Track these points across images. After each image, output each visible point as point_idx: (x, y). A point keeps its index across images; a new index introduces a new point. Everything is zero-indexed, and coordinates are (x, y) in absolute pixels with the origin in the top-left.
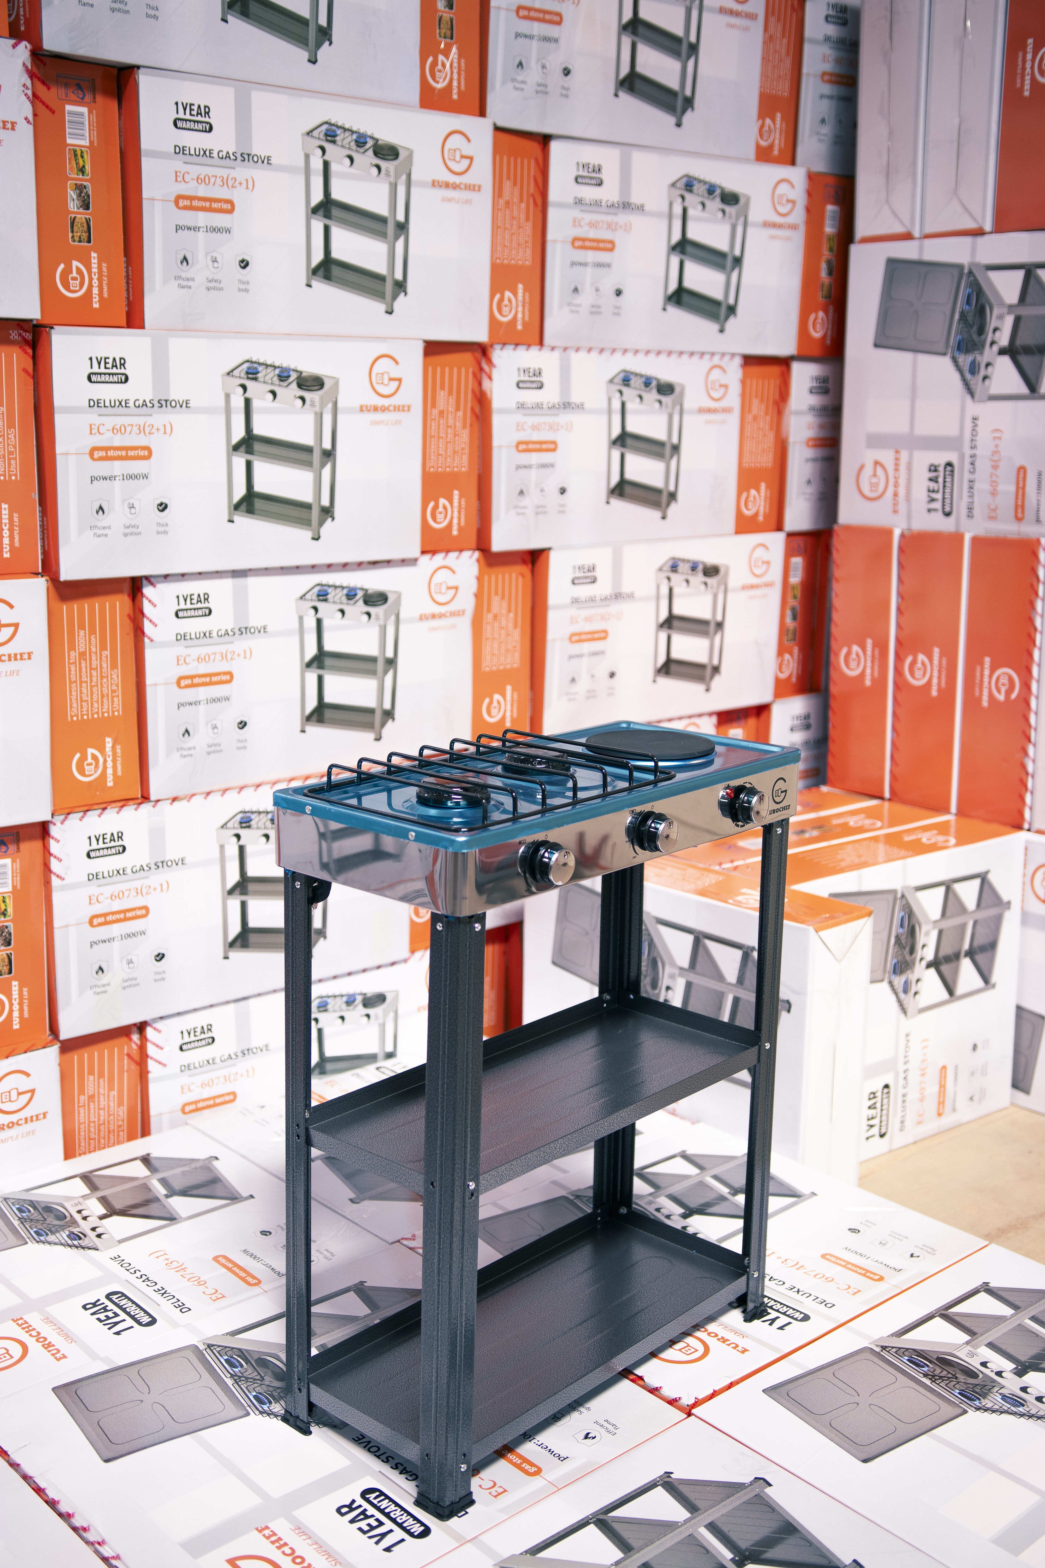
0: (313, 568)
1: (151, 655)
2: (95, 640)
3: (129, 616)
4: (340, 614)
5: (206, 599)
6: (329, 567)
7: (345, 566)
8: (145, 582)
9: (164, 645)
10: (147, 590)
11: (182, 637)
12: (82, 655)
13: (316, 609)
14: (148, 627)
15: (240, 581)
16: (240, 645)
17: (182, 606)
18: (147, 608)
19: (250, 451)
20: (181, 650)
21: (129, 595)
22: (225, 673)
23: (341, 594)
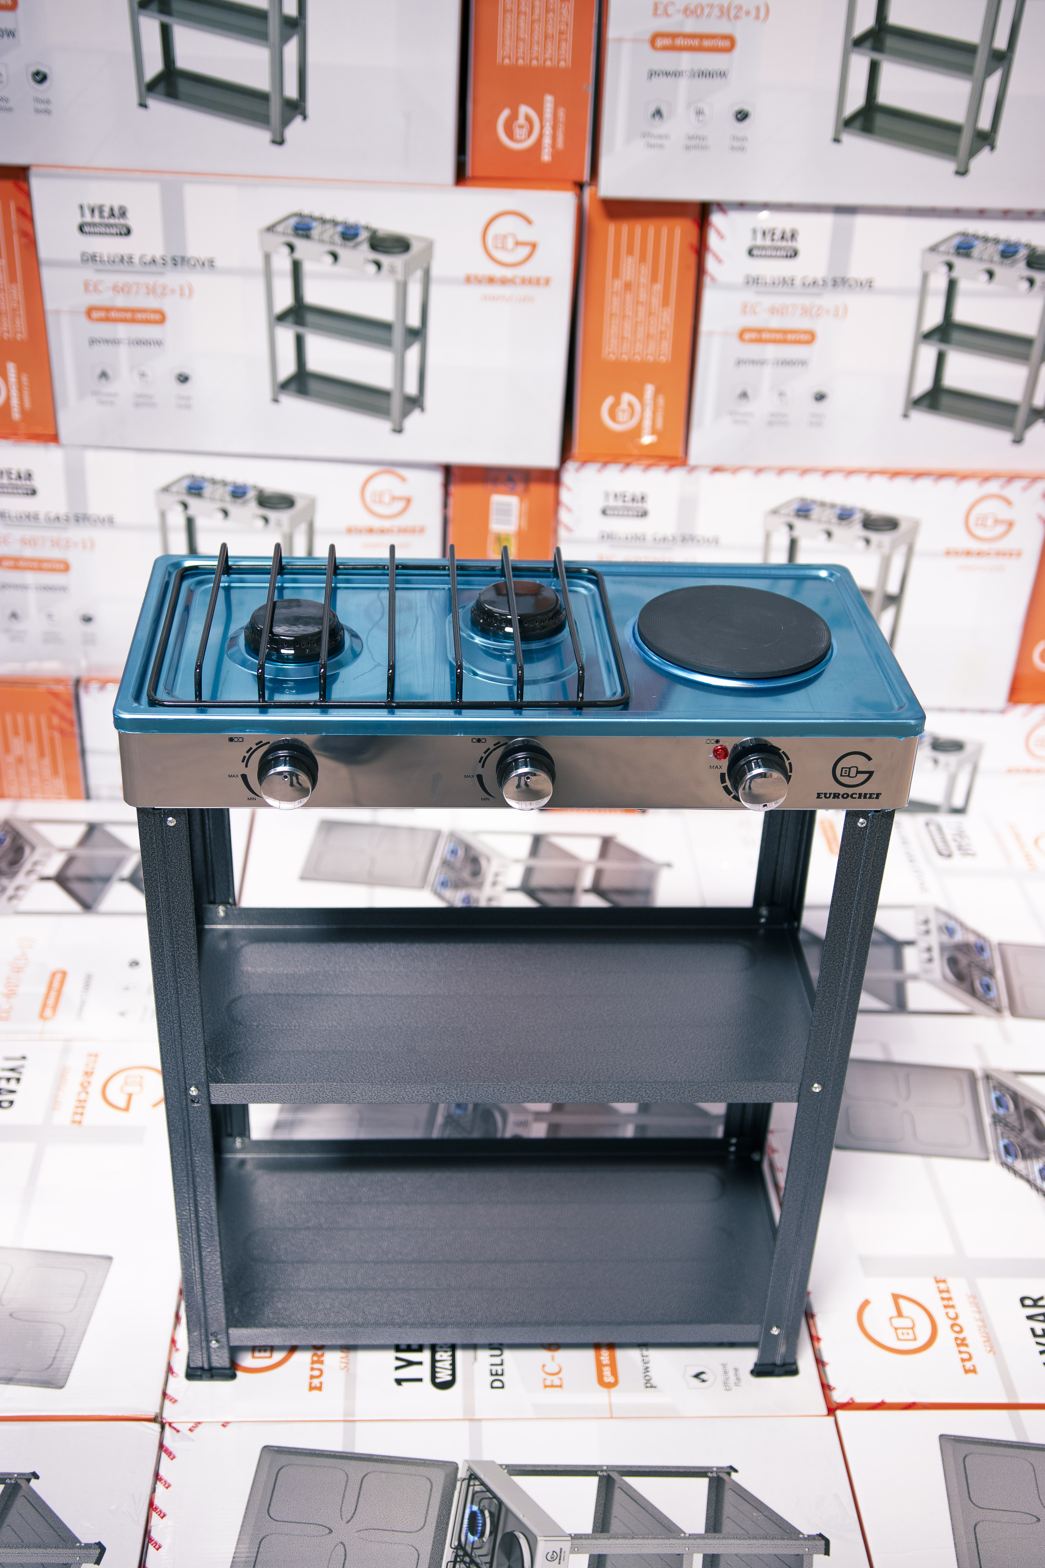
0: (957, 213)
1: (709, 297)
2: (646, 270)
3: (692, 246)
4: (985, 277)
5: (793, 236)
6: (981, 214)
7: (1006, 214)
8: (715, 208)
9: (729, 287)
10: (716, 219)
11: (753, 281)
12: (628, 286)
13: (950, 266)
14: (710, 264)
15: (844, 219)
16: (831, 300)
17: (759, 242)
18: (713, 240)
19: (878, 47)
20: (750, 296)
21: (695, 221)
22: (806, 332)
23: (993, 251)
